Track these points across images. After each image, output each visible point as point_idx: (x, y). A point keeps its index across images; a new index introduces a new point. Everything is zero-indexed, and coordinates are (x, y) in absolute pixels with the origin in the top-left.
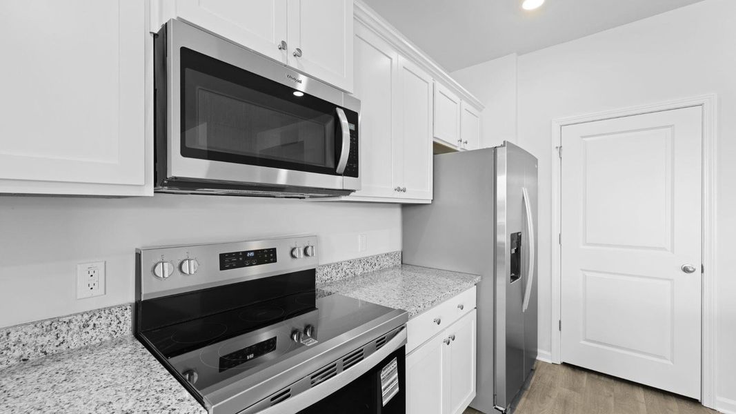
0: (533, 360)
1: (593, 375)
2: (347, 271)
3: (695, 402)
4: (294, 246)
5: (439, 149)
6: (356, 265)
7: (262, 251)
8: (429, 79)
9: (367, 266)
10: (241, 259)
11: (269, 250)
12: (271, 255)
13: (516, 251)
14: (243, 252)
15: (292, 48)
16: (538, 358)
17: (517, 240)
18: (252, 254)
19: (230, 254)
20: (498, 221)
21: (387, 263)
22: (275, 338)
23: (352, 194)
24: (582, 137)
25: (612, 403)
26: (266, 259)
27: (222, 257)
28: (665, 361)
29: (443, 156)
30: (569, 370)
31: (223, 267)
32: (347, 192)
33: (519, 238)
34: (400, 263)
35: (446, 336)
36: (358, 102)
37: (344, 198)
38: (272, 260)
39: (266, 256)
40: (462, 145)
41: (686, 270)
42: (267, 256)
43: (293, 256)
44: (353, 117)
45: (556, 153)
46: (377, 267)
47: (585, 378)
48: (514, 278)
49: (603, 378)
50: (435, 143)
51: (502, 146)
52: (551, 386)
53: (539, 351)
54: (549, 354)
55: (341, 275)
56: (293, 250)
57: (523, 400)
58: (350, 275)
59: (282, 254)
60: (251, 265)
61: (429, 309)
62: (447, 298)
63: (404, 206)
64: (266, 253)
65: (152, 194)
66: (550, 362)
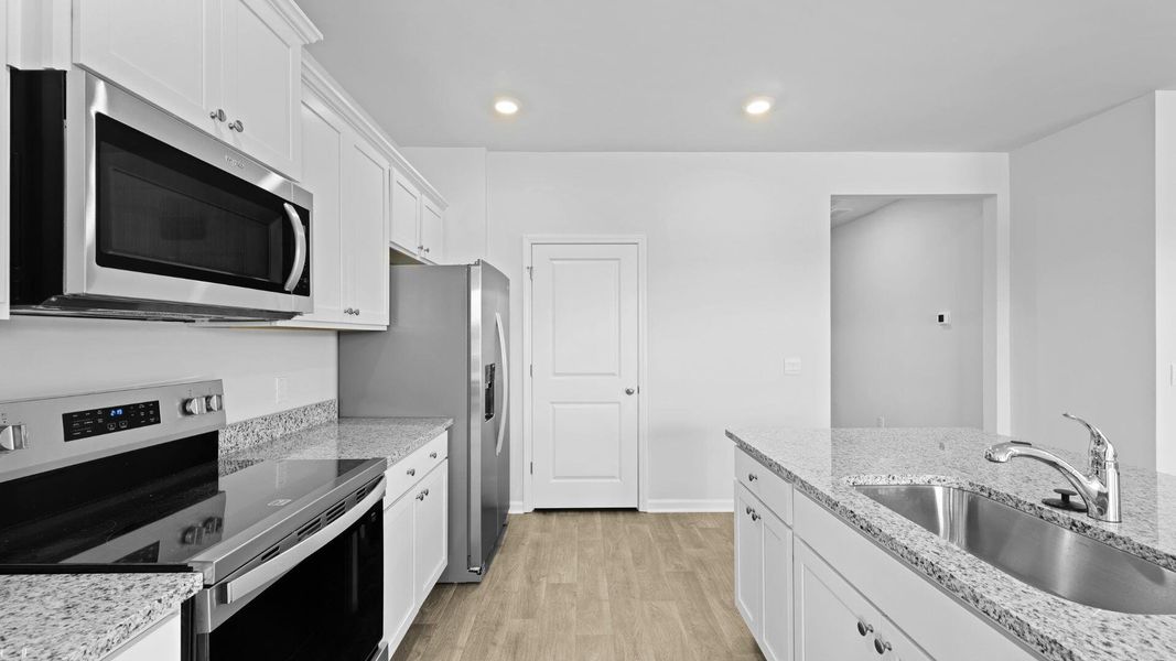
0: (505, 515)
1: (561, 514)
2: (261, 434)
3: (634, 510)
4: (187, 397)
5: (396, 257)
6: (274, 423)
7: (136, 406)
8: (385, 164)
9: (290, 423)
10: (100, 421)
11: (146, 404)
12: (151, 412)
13: (490, 385)
14: (103, 410)
15: (231, 119)
16: (510, 512)
17: (491, 372)
18: (120, 412)
19: (82, 415)
20: (473, 354)
21: (319, 417)
22: (158, 543)
23: (297, 318)
24: (552, 259)
25: (576, 531)
26: (142, 418)
27: (68, 418)
28: (614, 481)
29: (403, 269)
30: (541, 516)
31: (69, 437)
32: (289, 315)
33: (493, 369)
34: (336, 416)
35: (418, 491)
36: (310, 196)
37: (280, 323)
38: (152, 420)
39: (142, 414)
40: (423, 254)
41: (628, 392)
42: (145, 414)
43: (186, 412)
44: (305, 215)
45: (527, 273)
46: (305, 425)
47: (554, 518)
48: (488, 417)
49: (569, 514)
50: (391, 249)
51: (475, 265)
52: (524, 535)
53: (511, 503)
54: (521, 503)
55: (251, 439)
56: (185, 403)
57: (497, 557)
58: (265, 440)
59: (169, 411)
60: (118, 429)
61: (404, 457)
62: (421, 444)
63: (340, 334)
64: (142, 410)
65: (7, 316)
66: (522, 512)
